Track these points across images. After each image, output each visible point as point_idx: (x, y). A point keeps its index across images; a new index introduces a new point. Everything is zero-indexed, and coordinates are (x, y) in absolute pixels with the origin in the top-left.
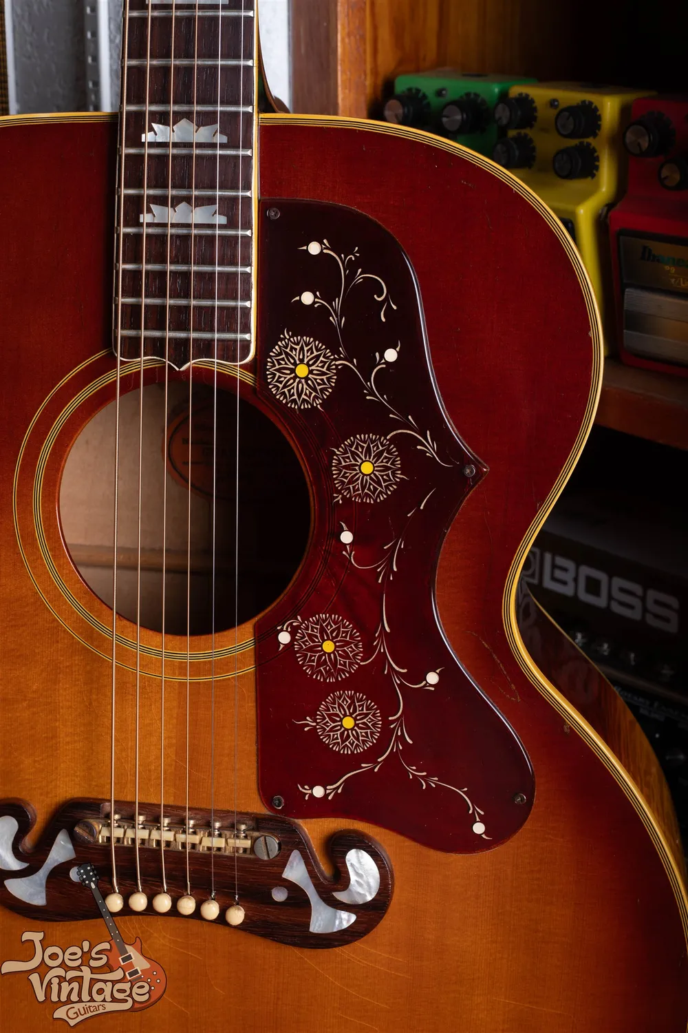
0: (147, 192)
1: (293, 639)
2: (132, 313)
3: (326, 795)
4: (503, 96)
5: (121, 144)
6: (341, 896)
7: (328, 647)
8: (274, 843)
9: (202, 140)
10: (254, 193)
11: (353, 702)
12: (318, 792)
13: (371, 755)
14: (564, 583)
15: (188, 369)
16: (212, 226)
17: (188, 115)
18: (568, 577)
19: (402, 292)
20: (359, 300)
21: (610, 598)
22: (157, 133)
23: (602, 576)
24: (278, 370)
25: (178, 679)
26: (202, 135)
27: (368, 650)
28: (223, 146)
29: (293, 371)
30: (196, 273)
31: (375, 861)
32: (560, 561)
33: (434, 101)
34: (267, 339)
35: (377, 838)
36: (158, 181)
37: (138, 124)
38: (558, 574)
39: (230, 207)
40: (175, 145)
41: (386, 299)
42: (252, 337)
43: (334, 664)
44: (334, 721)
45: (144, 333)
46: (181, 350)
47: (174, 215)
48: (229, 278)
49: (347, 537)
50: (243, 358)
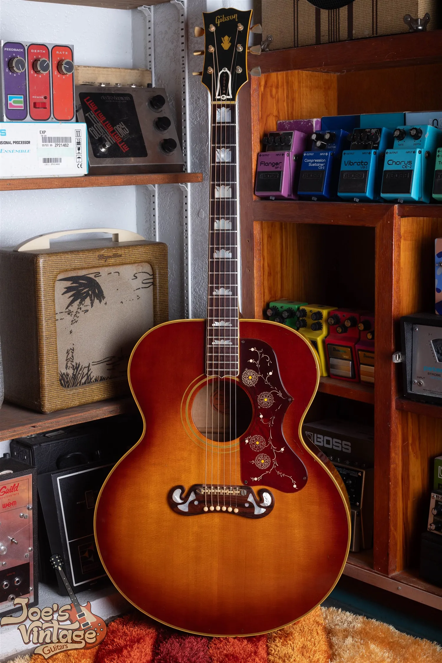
0: (214, 337)
1: (249, 442)
2: (211, 366)
3: (258, 480)
4: (298, 308)
5: (208, 326)
6: (262, 505)
7: (257, 443)
8: (245, 492)
9: (226, 325)
10: (238, 337)
11: (264, 456)
12: (256, 479)
13: (268, 469)
14: (320, 442)
15: (224, 378)
16: (229, 345)
17: (223, 320)
18: (321, 440)
19: (273, 359)
20: (263, 361)
21: (333, 445)
22: (216, 324)
23: (330, 439)
24: (245, 378)
25: (222, 453)
26: (226, 324)
27: (267, 443)
28: (231, 327)
29: (248, 378)
30: (226, 356)
31: (270, 495)
32: (319, 436)
33: (280, 309)
34: (242, 371)
35: (270, 490)
36: (217, 335)
37: (212, 322)
38: (319, 440)
39: (233, 340)
40: (220, 327)
41: (269, 361)
42: (238, 370)
43: (259, 447)
44: (259, 461)
45: (213, 370)
46: (222, 373)
47: (220, 342)
48: (233, 357)
49: (261, 416)
50: (237, 375)
